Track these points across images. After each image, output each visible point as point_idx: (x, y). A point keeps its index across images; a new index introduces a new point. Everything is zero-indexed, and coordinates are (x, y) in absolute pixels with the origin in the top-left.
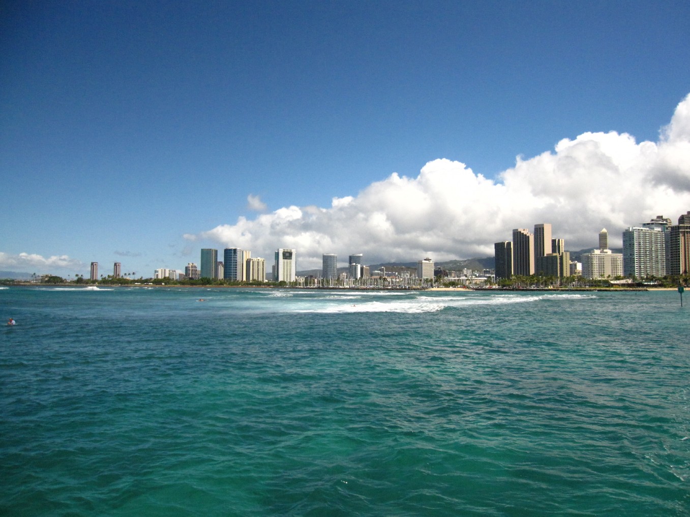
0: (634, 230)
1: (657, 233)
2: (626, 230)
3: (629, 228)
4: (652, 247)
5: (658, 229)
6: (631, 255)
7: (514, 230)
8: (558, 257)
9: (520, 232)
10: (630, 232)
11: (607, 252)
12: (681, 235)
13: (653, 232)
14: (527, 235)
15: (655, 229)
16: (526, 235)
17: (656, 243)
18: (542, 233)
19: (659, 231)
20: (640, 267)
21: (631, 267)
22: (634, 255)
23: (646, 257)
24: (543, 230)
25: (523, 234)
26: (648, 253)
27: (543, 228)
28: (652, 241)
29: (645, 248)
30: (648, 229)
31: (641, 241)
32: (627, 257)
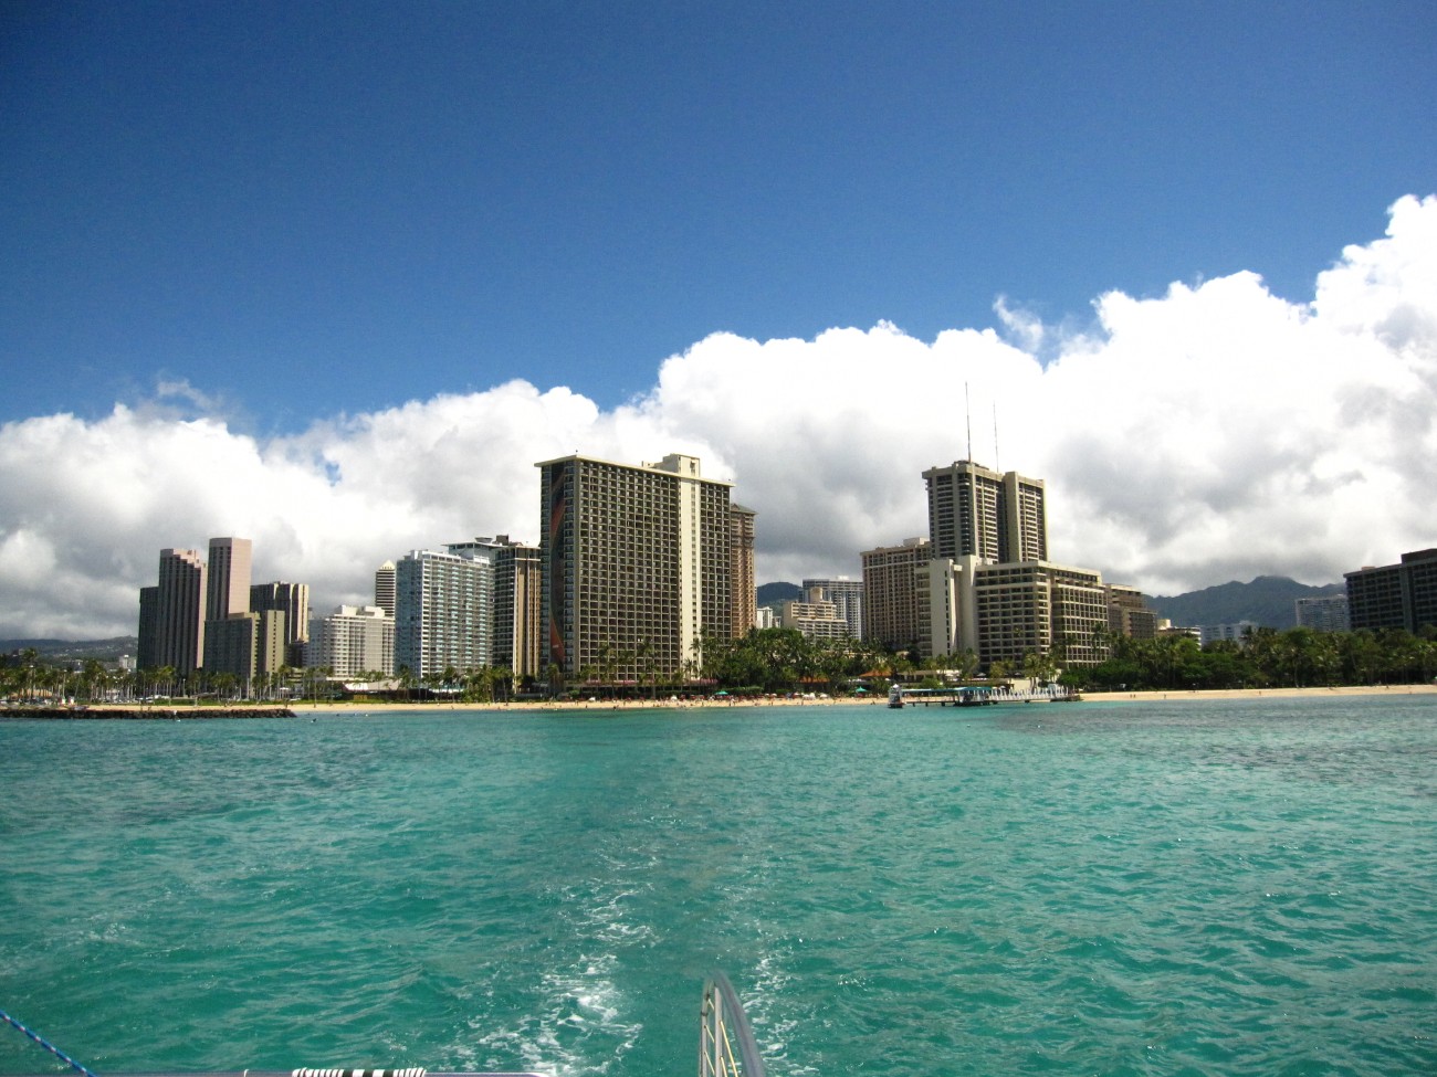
0: (424, 556)
1: (479, 570)
2: (407, 557)
3: (413, 552)
4: (466, 602)
5: (482, 560)
6: (412, 619)
7: (163, 552)
8: (254, 624)
9: (178, 558)
10: (413, 562)
11: (372, 614)
12: (517, 570)
13: (471, 565)
14: (196, 566)
15: (476, 560)
16: (192, 566)
17: (476, 592)
18: (225, 559)
19: (484, 565)
20: (434, 649)
21: (412, 649)
22: (419, 618)
23: (450, 625)
24: (229, 553)
25: (185, 562)
26: (453, 617)
27: (230, 548)
28: (465, 587)
29: (448, 604)
30: (459, 558)
31: (440, 586)
32: (405, 624)
